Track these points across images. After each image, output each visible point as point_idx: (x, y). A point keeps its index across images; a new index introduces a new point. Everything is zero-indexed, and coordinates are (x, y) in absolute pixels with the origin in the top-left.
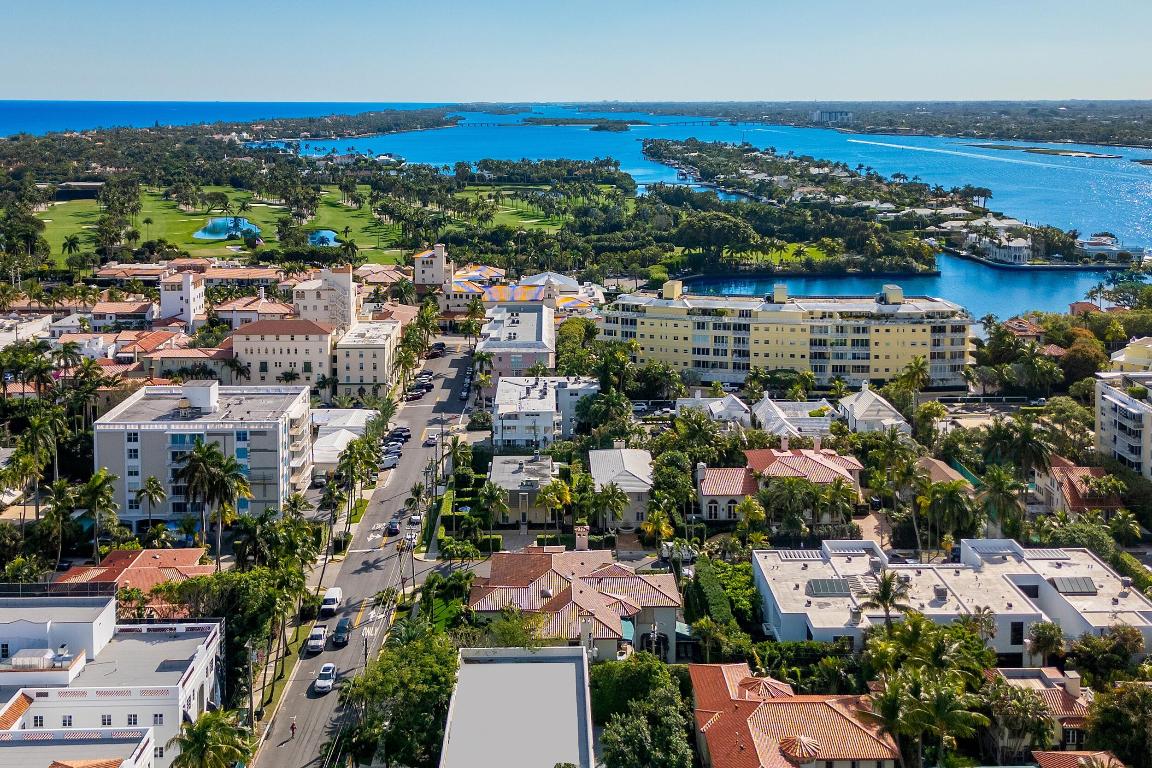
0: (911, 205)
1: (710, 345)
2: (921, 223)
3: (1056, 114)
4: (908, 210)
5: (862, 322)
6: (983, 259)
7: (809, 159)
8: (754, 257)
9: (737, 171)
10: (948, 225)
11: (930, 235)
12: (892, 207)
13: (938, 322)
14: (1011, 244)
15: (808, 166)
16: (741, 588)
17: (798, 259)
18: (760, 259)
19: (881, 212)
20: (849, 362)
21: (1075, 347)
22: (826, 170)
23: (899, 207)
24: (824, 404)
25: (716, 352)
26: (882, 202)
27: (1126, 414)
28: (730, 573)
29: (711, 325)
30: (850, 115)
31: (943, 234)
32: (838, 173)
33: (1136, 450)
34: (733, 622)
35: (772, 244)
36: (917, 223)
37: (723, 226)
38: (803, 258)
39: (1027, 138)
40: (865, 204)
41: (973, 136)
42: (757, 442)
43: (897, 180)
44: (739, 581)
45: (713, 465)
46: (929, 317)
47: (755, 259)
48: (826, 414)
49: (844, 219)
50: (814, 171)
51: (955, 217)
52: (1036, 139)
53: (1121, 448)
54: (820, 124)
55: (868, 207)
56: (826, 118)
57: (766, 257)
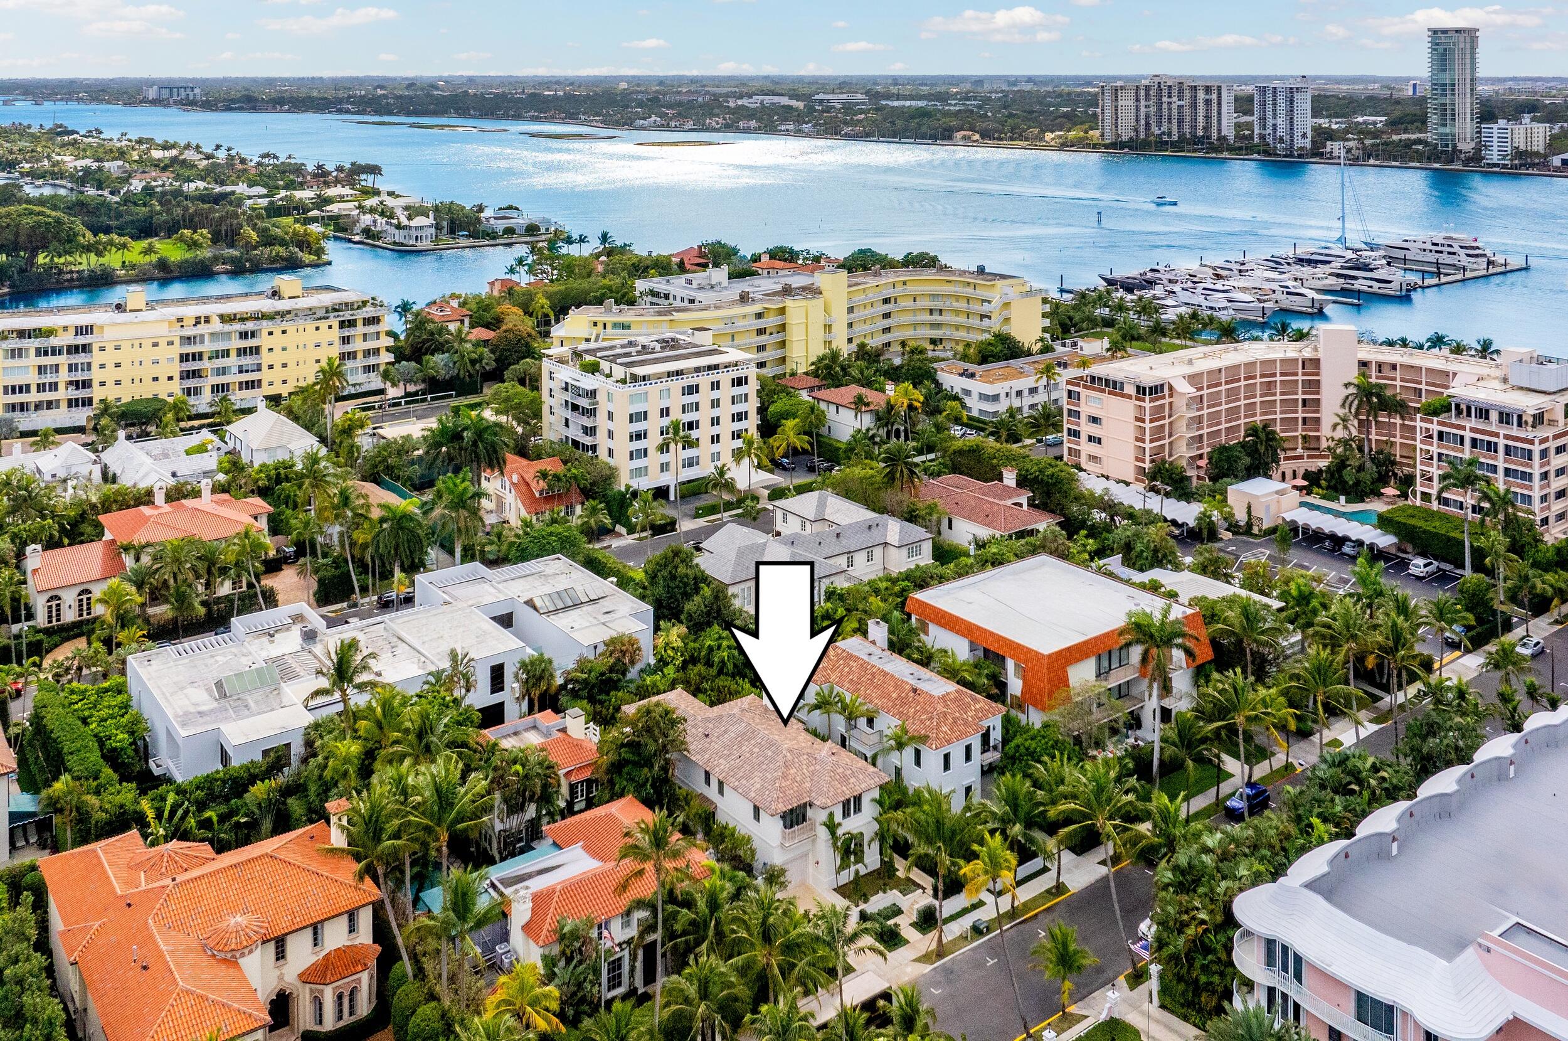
0: (287, 187)
1: (33, 378)
2: (301, 209)
3: (437, 88)
4: (283, 193)
5: (250, 326)
6: (380, 243)
7: (150, 141)
8: (85, 261)
9: (49, 157)
10: (334, 208)
11: (315, 220)
12: (264, 191)
13: (347, 315)
14: (412, 223)
15: (149, 149)
16: (113, 717)
17: (147, 259)
18: (93, 263)
19: (250, 198)
20: (233, 378)
21: (504, 328)
22: (174, 152)
23: (273, 189)
24: (206, 435)
25: (41, 388)
26: (250, 186)
27: (578, 392)
28: (92, 699)
29: (33, 352)
30: (197, 91)
31: (330, 218)
32: (190, 155)
33: (590, 431)
34: (108, 772)
35: (111, 243)
36: (295, 208)
37: (38, 224)
38: (154, 258)
39: (409, 114)
40: (229, 189)
41: (348, 112)
42: (115, 501)
43: (266, 161)
44: (109, 707)
45: (51, 544)
46: (335, 310)
47: (86, 262)
48: (209, 447)
49: (206, 206)
50: (157, 154)
51: (341, 199)
52: (416, 113)
53: (575, 433)
54: (156, 102)
55: (233, 193)
56: (165, 94)
57: (102, 260)
